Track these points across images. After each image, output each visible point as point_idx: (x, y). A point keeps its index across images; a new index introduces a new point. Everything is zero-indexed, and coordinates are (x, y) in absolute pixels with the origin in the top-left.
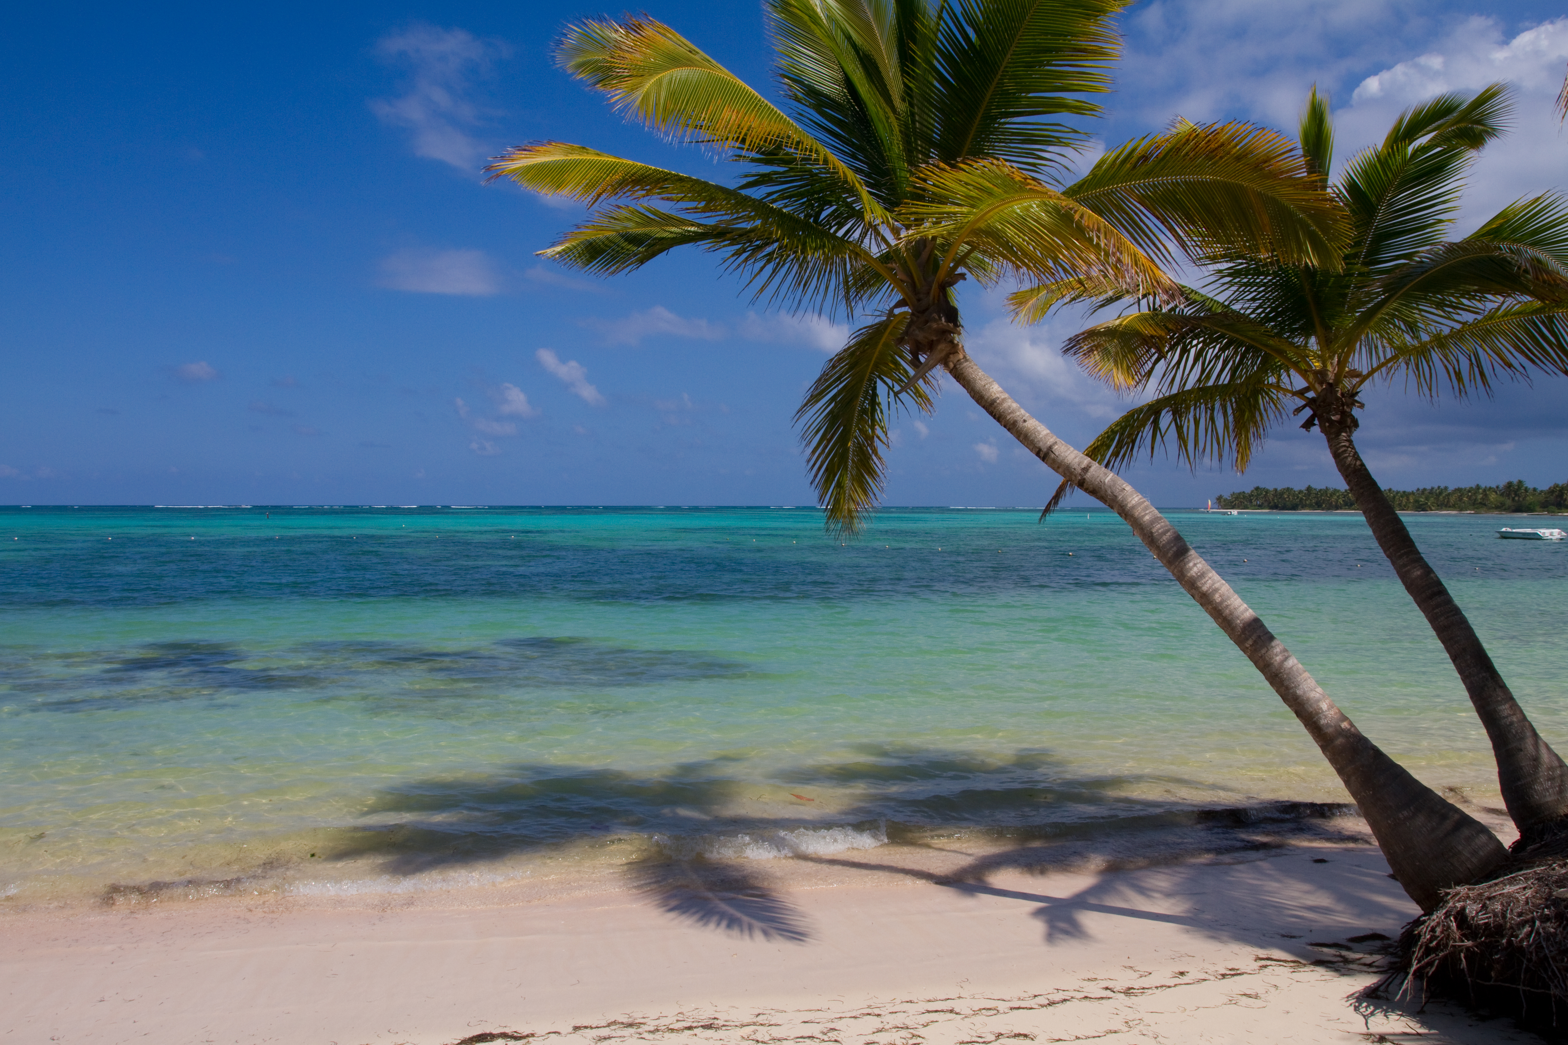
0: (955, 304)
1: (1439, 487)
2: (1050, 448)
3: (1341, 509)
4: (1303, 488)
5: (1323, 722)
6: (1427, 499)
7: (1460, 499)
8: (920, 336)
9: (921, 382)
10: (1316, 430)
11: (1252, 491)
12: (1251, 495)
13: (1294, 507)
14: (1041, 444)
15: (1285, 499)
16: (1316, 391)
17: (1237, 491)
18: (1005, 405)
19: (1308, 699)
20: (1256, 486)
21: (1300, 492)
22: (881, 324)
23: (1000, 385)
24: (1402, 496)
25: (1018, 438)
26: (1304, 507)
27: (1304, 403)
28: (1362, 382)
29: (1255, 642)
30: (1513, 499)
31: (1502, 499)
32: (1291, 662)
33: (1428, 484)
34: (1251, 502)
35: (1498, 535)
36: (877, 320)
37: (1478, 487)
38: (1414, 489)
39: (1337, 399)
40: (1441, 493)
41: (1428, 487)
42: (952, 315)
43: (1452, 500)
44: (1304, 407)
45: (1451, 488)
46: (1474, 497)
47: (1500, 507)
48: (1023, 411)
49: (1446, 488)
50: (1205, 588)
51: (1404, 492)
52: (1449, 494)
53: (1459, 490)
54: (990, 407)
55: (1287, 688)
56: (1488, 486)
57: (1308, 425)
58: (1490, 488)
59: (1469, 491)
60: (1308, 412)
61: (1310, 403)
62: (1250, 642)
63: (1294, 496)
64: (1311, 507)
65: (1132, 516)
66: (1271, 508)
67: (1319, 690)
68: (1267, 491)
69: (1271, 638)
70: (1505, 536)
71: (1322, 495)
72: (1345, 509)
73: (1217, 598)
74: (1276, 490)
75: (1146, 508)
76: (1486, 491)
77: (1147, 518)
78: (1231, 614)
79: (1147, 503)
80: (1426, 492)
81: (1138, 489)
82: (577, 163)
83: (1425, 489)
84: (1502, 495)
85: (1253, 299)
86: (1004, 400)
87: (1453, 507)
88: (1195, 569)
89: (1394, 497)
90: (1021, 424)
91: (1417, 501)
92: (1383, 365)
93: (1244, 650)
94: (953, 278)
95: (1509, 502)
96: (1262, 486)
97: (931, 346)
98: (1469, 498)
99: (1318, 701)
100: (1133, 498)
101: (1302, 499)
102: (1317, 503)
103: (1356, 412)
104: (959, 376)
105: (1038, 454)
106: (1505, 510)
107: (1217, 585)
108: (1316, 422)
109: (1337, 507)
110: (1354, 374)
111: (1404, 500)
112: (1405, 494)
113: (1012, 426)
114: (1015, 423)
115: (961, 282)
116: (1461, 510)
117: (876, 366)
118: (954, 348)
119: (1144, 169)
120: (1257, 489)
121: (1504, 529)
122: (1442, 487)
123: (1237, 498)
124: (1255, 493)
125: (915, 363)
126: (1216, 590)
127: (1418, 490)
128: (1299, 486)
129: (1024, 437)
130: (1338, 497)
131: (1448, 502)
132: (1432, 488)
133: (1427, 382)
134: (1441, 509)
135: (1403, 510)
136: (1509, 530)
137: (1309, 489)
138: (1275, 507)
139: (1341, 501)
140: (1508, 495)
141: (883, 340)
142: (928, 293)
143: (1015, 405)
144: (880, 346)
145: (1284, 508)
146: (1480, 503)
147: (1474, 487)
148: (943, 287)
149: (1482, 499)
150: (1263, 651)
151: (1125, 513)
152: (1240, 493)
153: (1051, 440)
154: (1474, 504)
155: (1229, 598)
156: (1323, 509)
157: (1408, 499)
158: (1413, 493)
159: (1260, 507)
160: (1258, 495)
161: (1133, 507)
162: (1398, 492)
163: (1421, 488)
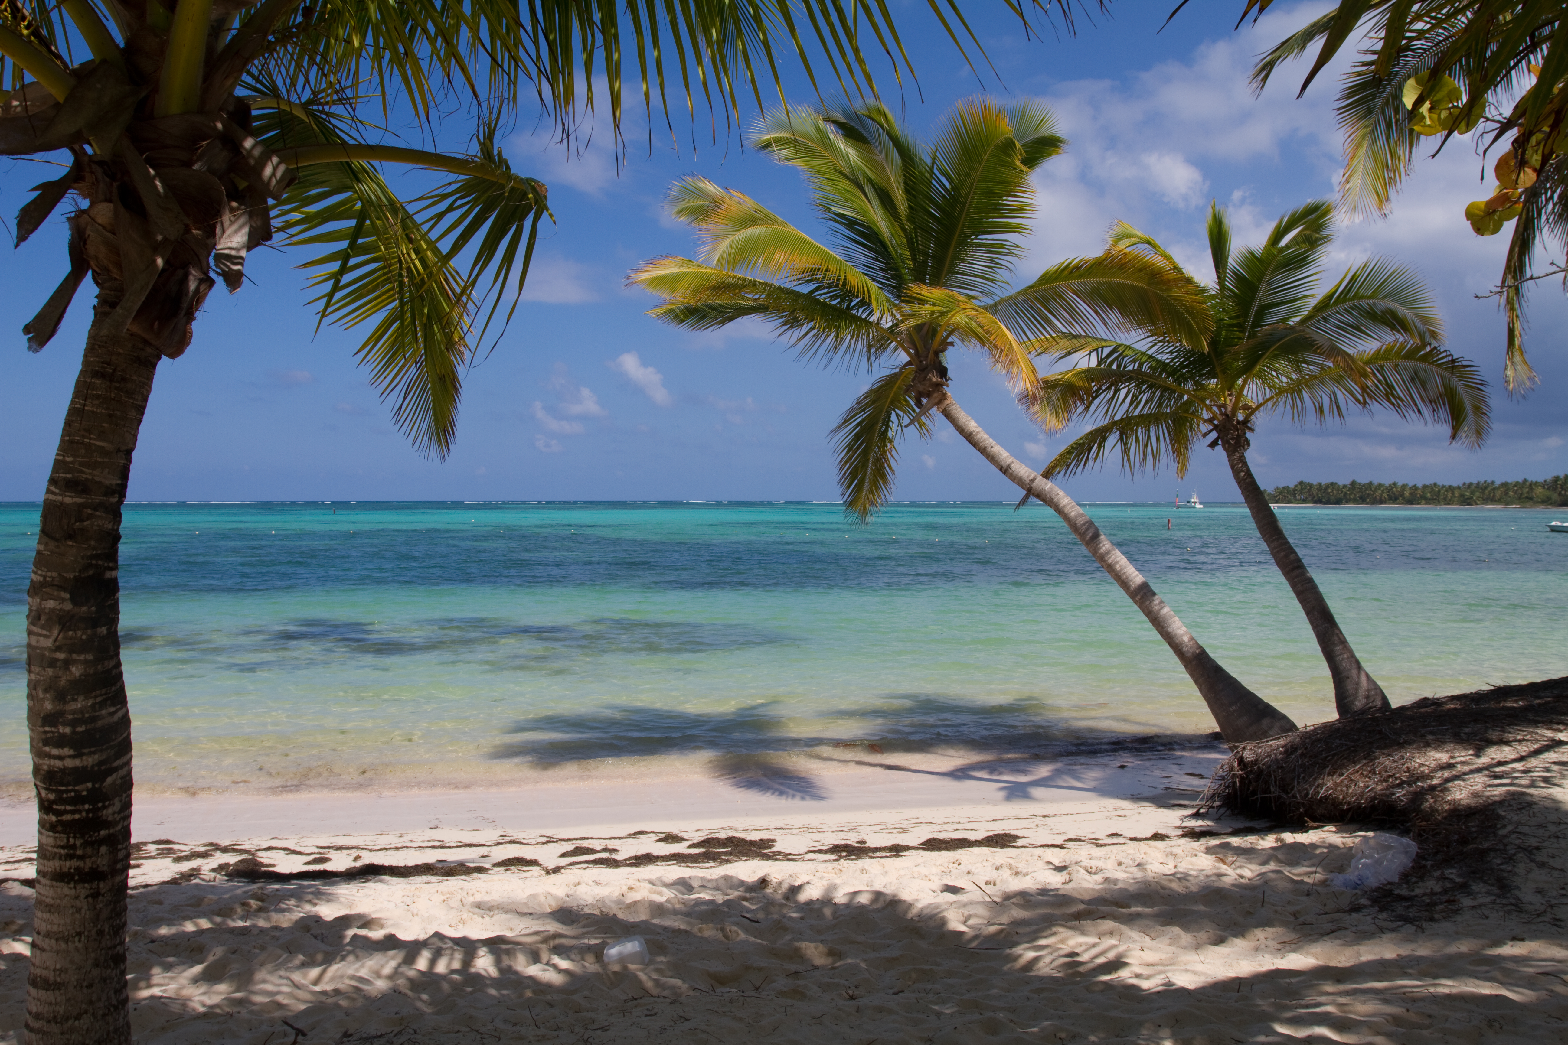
0: (945, 364)
1: (1485, 482)
2: (1009, 466)
3: (1385, 503)
4: (1348, 482)
5: (1185, 649)
6: (1472, 493)
7: (1506, 494)
8: (921, 388)
9: (923, 418)
10: (1219, 448)
11: (1296, 486)
12: (1295, 490)
13: (1338, 502)
14: (1003, 463)
15: (1329, 493)
16: (1218, 419)
17: (1281, 485)
18: (979, 436)
19: (1176, 635)
20: (1299, 480)
21: (1344, 486)
22: (895, 374)
23: (976, 421)
24: (1447, 491)
25: (988, 458)
26: (1348, 501)
27: (1211, 427)
28: (1252, 413)
29: (1142, 597)
30: (1560, 494)
31: (1548, 493)
32: (1165, 610)
33: (1474, 478)
34: (1295, 497)
35: (1548, 529)
36: (894, 371)
37: (1525, 481)
38: (1460, 484)
39: (1233, 425)
40: (1486, 488)
41: (1475, 481)
42: (943, 372)
43: (1498, 494)
44: (1210, 431)
45: (1498, 483)
46: (1520, 491)
47: (1547, 502)
48: (991, 440)
49: (1493, 483)
50: (1110, 561)
51: (1450, 486)
52: (1494, 489)
53: (1505, 485)
54: (969, 437)
55: (1163, 627)
56: (1534, 480)
57: (1213, 445)
58: (1536, 482)
59: (1515, 486)
60: (1214, 435)
61: (1216, 428)
62: (1139, 597)
63: (1338, 490)
64: (1355, 501)
65: (1063, 512)
66: (1315, 502)
67: (1184, 629)
68: (1311, 486)
69: (1154, 594)
70: (1554, 529)
71: (1366, 489)
72: (1390, 504)
73: (1118, 567)
74: (1320, 484)
75: (1073, 507)
76: (1533, 485)
77: (1073, 513)
78: (1127, 578)
79: (1074, 503)
80: (1473, 487)
81: (1068, 493)
82: (685, 274)
83: (1471, 484)
84: (1548, 489)
85: (1171, 352)
86: (978, 432)
87: (1499, 501)
88: (1104, 548)
89: (1439, 491)
90: (989, 449)
91: (1462, 496)
92: (1268, 400)
93: (1136, 602)
94: (945, 345)
95: (1555, 496)
96: (1306, 480)
97: (928, 395)
98: (1516, 492)
99: (1182, 635)
100: (1064, 500)
101: (1346, 493)
102: (1361, 498)
103: (1248, 435)
104: (947, 415)
105: (1001, 470)
106: (1551, 504)
107: (1118, 559)
108: (1220, 442)
109: (1381, 502)
110: (1246, 407)
111: (1449, 495)
112: (1451, 488)
113: (983, 451)
114: (985, 448)
115: (950, 348)
116: (1507, 504)
117: (892, 403)
118: (944, 397)
119: (1077, 273)
120: (1301, 483)
121: (1553, 523)
122: (1489, 481)
123: (1281, 493)
124: (1299, 488)
125: (919, 404)
126: (1117, 562)
127: (1464, 484)
128: (1343, 480)
129: (992, 458)
130: (1383, 491)
131: (1494, 496)
132: (1479, 483)
133: (1298, 413)
134: (1487, 504)
135: (1448, 504)
136: (1559, 524)
137: (1353, 483)
138: (1318, 501)
139: (1385, 495)
140: (1555, 489)
141: (897, 385)
142: (927, 357)
143: (985, 436)
144: (895, 389)
145: (1328, 502)
146: (1527, 497)
147: (1521, 481)
148: (937, 353)
149: (1528, 492)
150: (1147, 603)
151: (1059, 510)
152: (1284, 488)
153: (1009, 461)
154: (1520, 498)
155: (1126, 567)
156: (1367, 504)
157: (1453, 493)
158: (1459, 488)
159: (1304, 501)
160: (1302, 489)
161: (1064, 506)
162: (1444, 486)
163: (1467, 482)
